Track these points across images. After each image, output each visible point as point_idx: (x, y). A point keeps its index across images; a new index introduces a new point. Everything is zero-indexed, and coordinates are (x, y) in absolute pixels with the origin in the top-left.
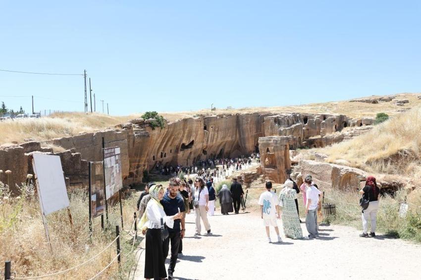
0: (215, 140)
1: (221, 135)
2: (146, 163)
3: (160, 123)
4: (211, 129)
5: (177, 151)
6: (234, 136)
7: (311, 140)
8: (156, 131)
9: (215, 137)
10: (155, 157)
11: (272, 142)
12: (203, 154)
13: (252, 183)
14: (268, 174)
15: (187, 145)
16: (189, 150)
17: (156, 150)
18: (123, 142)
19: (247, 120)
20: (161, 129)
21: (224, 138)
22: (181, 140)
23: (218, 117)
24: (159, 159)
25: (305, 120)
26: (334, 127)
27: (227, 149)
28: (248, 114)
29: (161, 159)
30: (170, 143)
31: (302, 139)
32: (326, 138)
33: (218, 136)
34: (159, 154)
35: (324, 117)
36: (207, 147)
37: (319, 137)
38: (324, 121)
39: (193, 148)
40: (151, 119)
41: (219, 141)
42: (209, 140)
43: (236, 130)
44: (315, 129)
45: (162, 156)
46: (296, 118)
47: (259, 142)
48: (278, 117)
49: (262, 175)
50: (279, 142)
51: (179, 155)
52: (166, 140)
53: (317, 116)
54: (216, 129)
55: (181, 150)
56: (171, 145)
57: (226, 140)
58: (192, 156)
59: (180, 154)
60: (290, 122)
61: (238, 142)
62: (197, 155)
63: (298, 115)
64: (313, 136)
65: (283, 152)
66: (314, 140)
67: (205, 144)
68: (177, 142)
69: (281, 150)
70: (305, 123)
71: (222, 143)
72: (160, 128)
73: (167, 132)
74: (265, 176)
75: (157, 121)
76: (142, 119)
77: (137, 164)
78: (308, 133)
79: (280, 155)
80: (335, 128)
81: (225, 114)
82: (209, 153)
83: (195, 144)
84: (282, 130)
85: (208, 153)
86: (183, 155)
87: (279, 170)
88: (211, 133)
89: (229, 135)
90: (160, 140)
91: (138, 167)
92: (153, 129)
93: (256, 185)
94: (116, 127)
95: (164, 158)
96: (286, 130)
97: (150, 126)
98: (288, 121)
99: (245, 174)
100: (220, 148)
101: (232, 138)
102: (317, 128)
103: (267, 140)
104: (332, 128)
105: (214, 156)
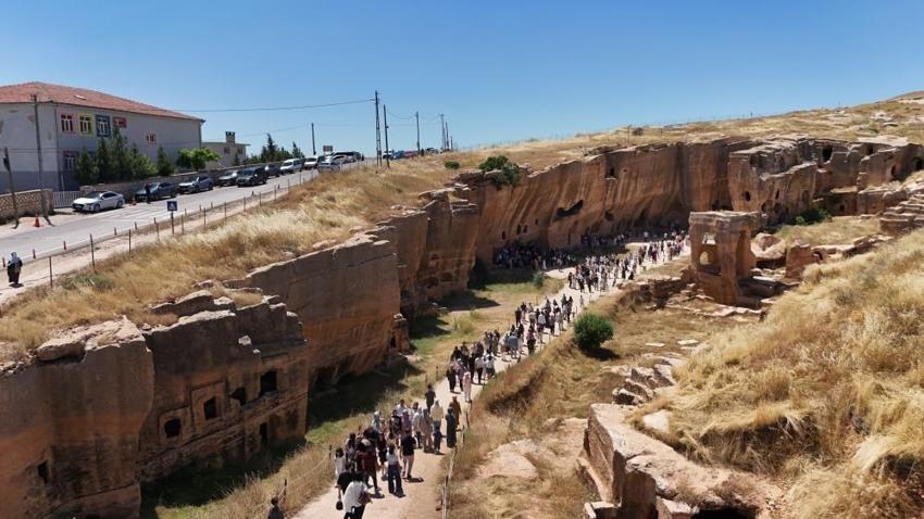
0: (630, 194)
1: (642, 184)
2: (474, 258)
3: (511, 178)
4: (622, 174)
5: (547, 223)
6: (670, 186)
7: (835, 194)
8: (505, 192)
9: (631, 188)
10: (507, 234)
11: (714, 224)
12: (605, 220)
13: (671, 299)
14: (704, 283)
15: (568, 209)
16: (573, 218)
17: (508, 223)
18: (389, 258)
19: (698, 156)
20: (514, 187)
21: (647, 190)
22: (556, 203)
23: (639, 152)
24: (513, 235)
25: (827, 150)
26: (889, 171)
27: (653, 211)
28: (701, 144)
29: (517, 237)
30: (534, 208)
31: (812, 194)
32: (866, 194)
33: (636, 187)
34: (515, 228)
35: (870, 148)
36: (613, 207)
37: (854, 189)
38: (867, 158)
39: (582, 213)
40: (495, 171)
41: (639, 194)
42: (619, 195)
43: (675, 175)
44: (848, 172)
45: (519, 231)
46: (804, 150)
47: (690, 221)
48: (759, 153)
49: (692, 285)
50: (727, 226)
51: (550, 228)
52: (527, 203)
53: (854, 146)
54: (634, 174)
55: (555, 220)
56: (536, 212)
57: (653, 193)
58: (580, 228)
59: (554, 227)
60: (788, 161)
61: (676, 197)
62: (591, 223)
63: (811, 143)
64: (840, 188)
65: (735, 245)
66: (841, 194)
67: (609, 202)
68: (547, 207)
69: (731, 242)
70: (826, 159)
71: (644, 199)
72: (511, 186)
73: (527, 190)
74: (698, 287)
75: (506, 174)
76: (480, 171)
77: (456, 259)
78: (831, 181)
79: (727, 250)
80: (892, 172)
81: (653, 145)
82: (617, 218)
83: (585, 207)
84: (764, 179)
85: (615, 217)
86: (560, 227)
87: (723, 279)
88: (622, 181)
89: (658, 184)
90: (513, 205)
91: (459, 263)
92: (499, 189)
93: (677, 303)
94: (420, 197)
95: (522, 234)
96: (773, 180)
97: (491, 184)
98: (782, 159)
99: (655, 281)
100: (641, 209)
101: (664, 189)
102: (852, 169)
103: (705, 220)
104: (884, 173)
105: (629, 223)
